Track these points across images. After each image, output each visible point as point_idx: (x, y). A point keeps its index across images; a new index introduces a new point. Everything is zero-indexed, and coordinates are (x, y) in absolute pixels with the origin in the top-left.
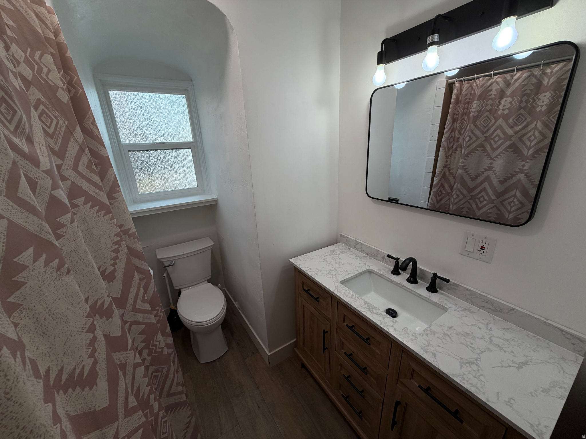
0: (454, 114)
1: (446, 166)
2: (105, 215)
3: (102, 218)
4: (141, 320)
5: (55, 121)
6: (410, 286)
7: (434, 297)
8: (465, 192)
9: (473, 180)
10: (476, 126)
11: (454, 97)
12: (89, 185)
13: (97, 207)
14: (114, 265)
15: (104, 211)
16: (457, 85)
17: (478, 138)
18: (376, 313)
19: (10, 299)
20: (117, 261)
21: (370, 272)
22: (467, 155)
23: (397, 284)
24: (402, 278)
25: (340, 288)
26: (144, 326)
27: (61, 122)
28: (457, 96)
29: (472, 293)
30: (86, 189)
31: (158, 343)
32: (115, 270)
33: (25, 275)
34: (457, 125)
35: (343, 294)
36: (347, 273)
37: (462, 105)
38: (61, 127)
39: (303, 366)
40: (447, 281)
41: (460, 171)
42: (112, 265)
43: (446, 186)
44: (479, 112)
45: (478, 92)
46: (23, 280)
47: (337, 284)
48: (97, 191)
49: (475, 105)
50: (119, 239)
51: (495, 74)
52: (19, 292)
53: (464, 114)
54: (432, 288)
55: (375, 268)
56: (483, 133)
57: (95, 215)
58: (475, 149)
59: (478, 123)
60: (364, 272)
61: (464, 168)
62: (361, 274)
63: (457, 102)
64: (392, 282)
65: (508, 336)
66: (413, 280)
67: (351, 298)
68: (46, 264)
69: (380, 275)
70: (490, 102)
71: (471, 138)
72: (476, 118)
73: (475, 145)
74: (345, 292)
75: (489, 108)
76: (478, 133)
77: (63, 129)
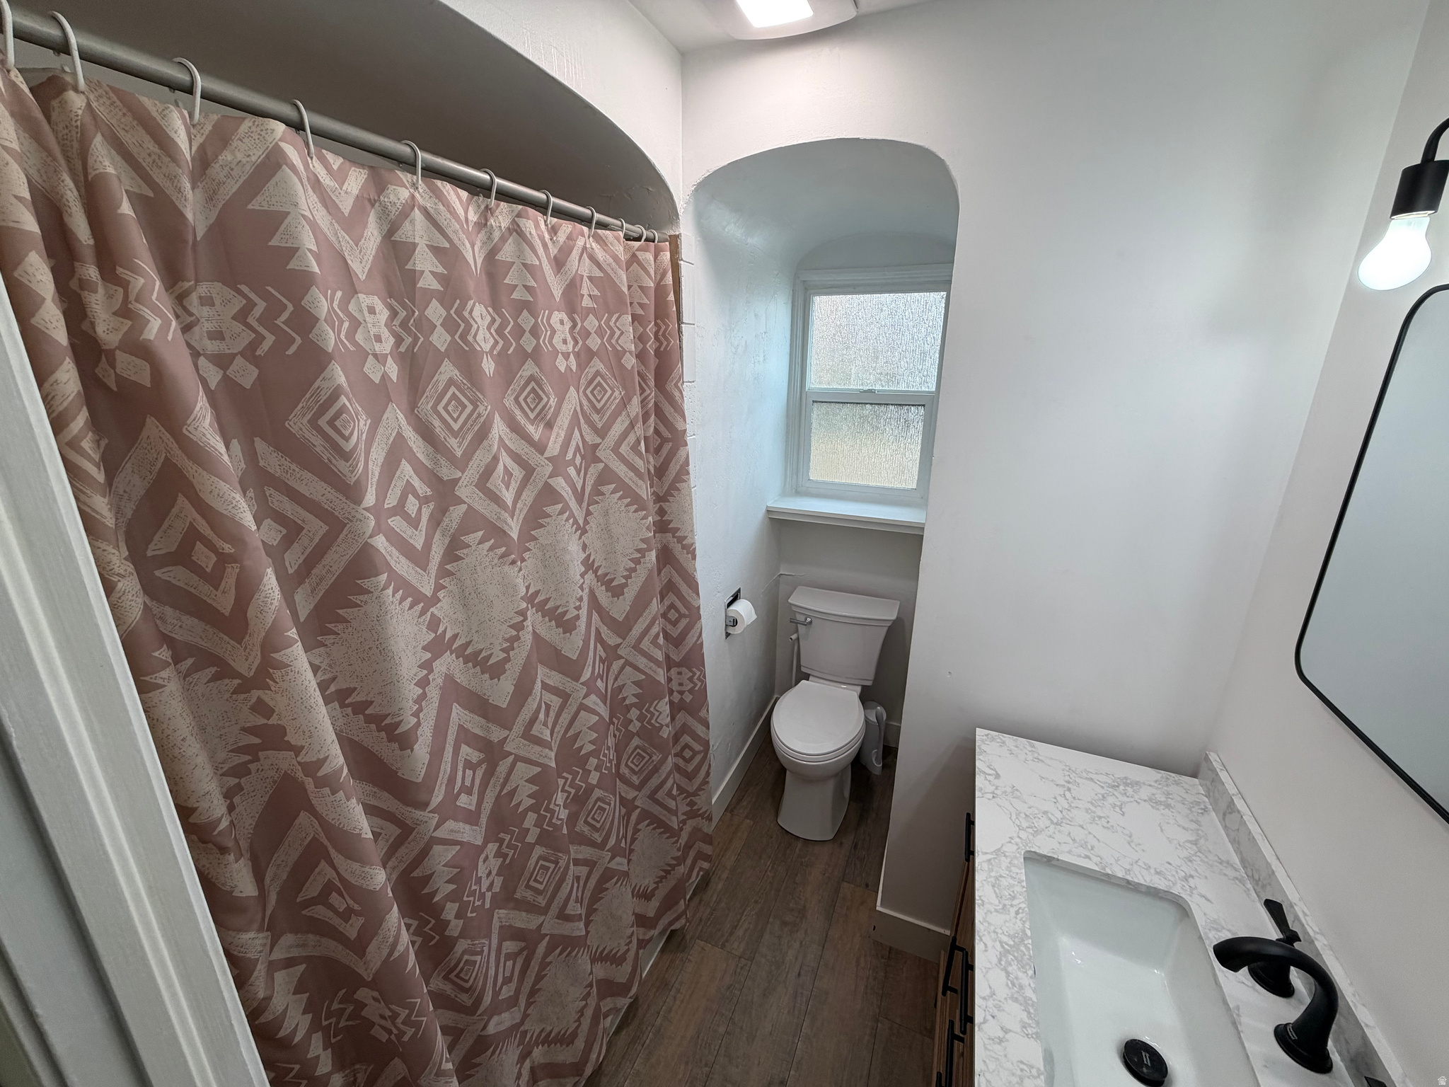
2: (636, 511)
3: (630, 514)
4: (641, 667)
5: (610, 392)
6: (1261, 1048)
12: (627, 470)
13: (629, 500)
14: (627, 577)
15: (636, 506)
18: (1008, 974)
19: (447, 567)
20: (633, 575)
21: (1182, 909)
25: (1005, 862)
26: (644, 677)
27: (617, 393)
30: (622, 475)
31: (657, 714)
32: (626, 585)
33: (465, 552)
35: (993, 874)
36: (1083, 852)
38: (615, 398)
42: (624, 577)
46: (462, 555)
47: (1010, 849)
48: (635, 479)
50: (646, 546)
52: (456, 563)
55: (1203, 910)
57: (623, 508)
60: (1154, 894)
62: (1132, 888)
64: (1217, 984)
66: (1299, 1044)
67: (999, 897)
68: (491, 549)
69: (1200, 941)
74: (1001, 876)
77: (617, 401)
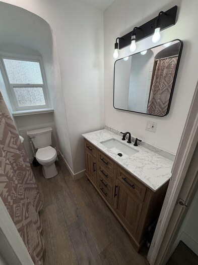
0: (157, 75)
1: (153, 98)
4: (12, 151)
6: (128, 144)
7: (136, 148)
8: (160, 109)
9: (164, 104)
10: (165, 80)
11: (157, 67)
16: (158, 62)
17: (166, 86)
21: (114, 139)
22: (161, 93)
23: (123, 144)
24: (125, 142)
26: (14, 154)
28: (158, 67)
29: (149, 145)
31: (20, 162)
34: (158, 80)
37: (160, 71)
39: (88, 180)
40: (141, 141)
41: (159, 100)
43: (153, 107)
44: (166, 74)
45: (166, 65)
47: (98, 143)
49: (165, 71)
51: (173, 57)
53: (161, 75)
54: (136, 145)
55: (116, 138)
56: (168, 84)
58: (165, 91)
59: (166, 79)
60: (111, 139)
61: (160, 99)
62: (110, 140)
63: (158, 70)
64: (121, 143)
65: (158, 160)
66: (129, 142)
69: (117, 140)
70: (171, 70)
71: (163, 86)
72: (165, 77)
73: (165, 89)
75: (170, 72)
76: (166, 83)
